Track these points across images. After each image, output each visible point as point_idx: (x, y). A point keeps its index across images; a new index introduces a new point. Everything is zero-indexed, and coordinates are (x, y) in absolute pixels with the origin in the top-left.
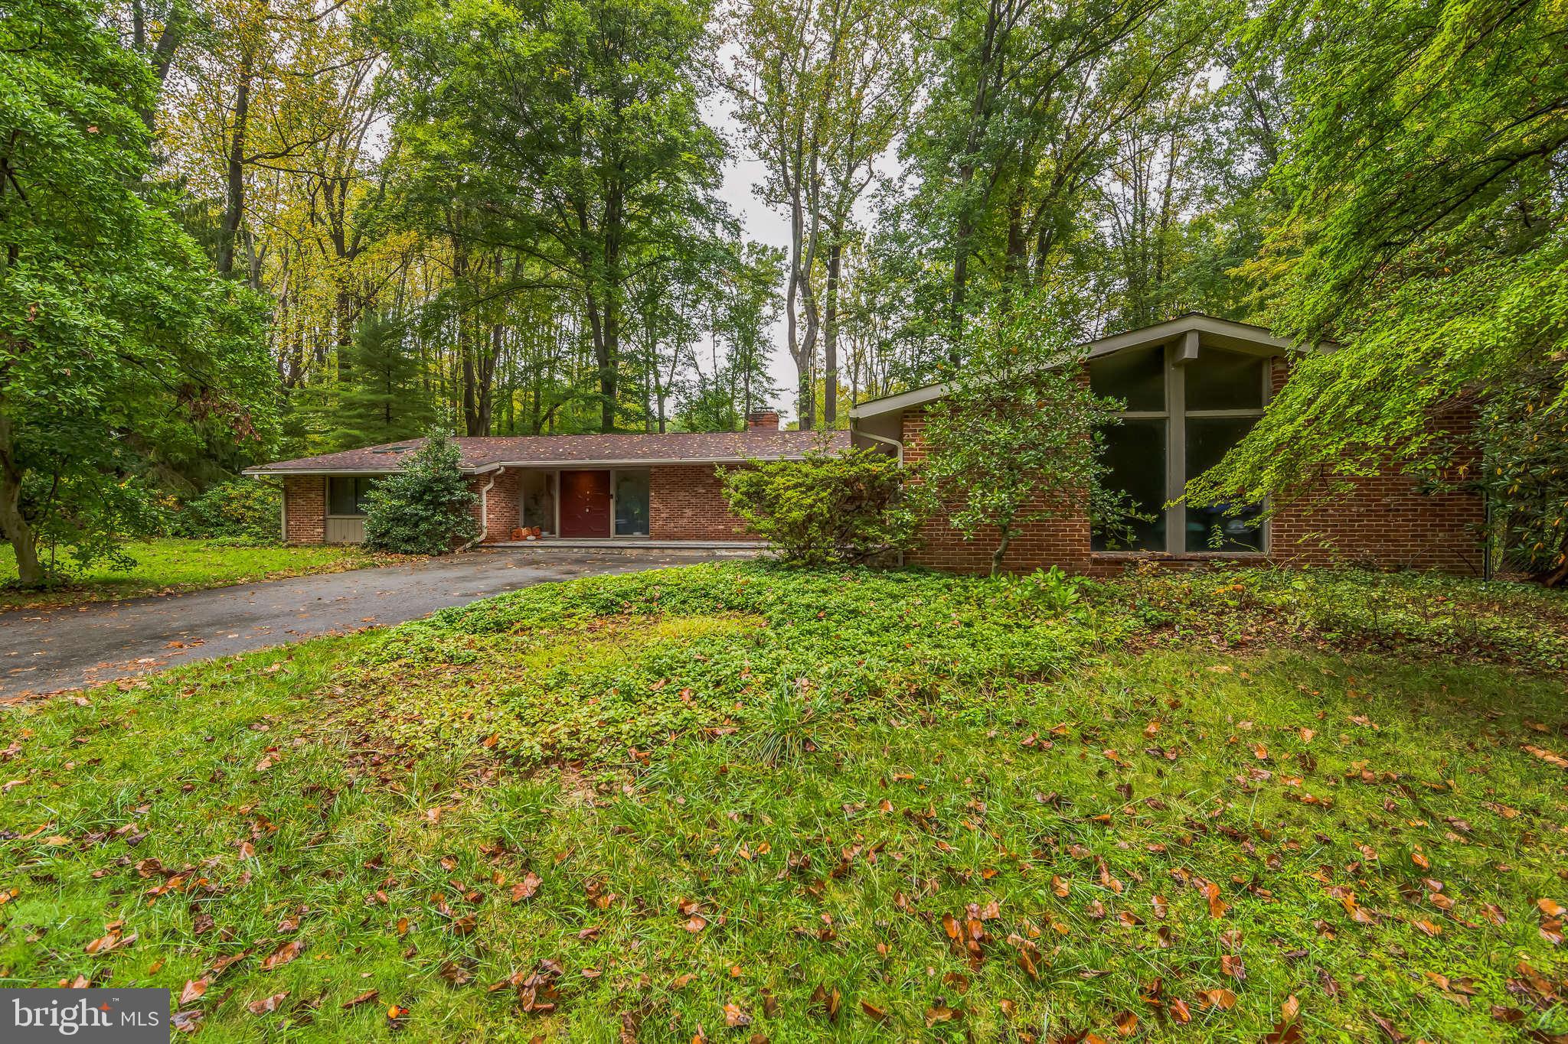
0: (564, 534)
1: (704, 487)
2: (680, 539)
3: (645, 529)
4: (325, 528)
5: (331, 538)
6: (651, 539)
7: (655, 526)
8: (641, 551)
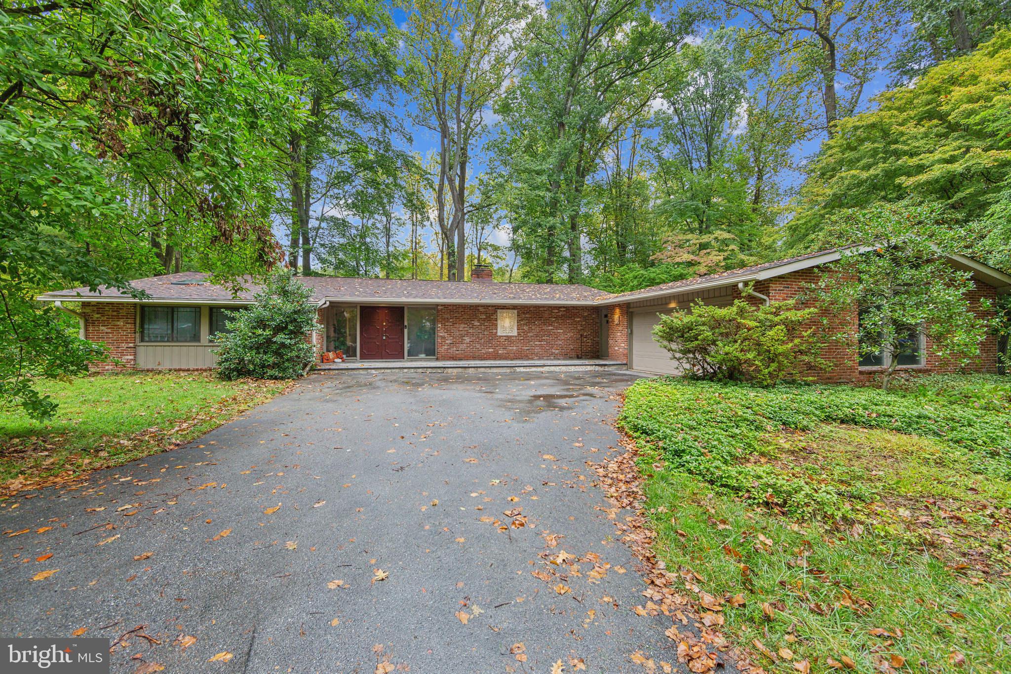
0: (364, 357)
1: (479, 321)
2: (460, 359)
3: (431, 352)
4: (135, 355)
5: (142, 365)
6: (437, 359)
7: (442, 350)
8: (460, 370)
